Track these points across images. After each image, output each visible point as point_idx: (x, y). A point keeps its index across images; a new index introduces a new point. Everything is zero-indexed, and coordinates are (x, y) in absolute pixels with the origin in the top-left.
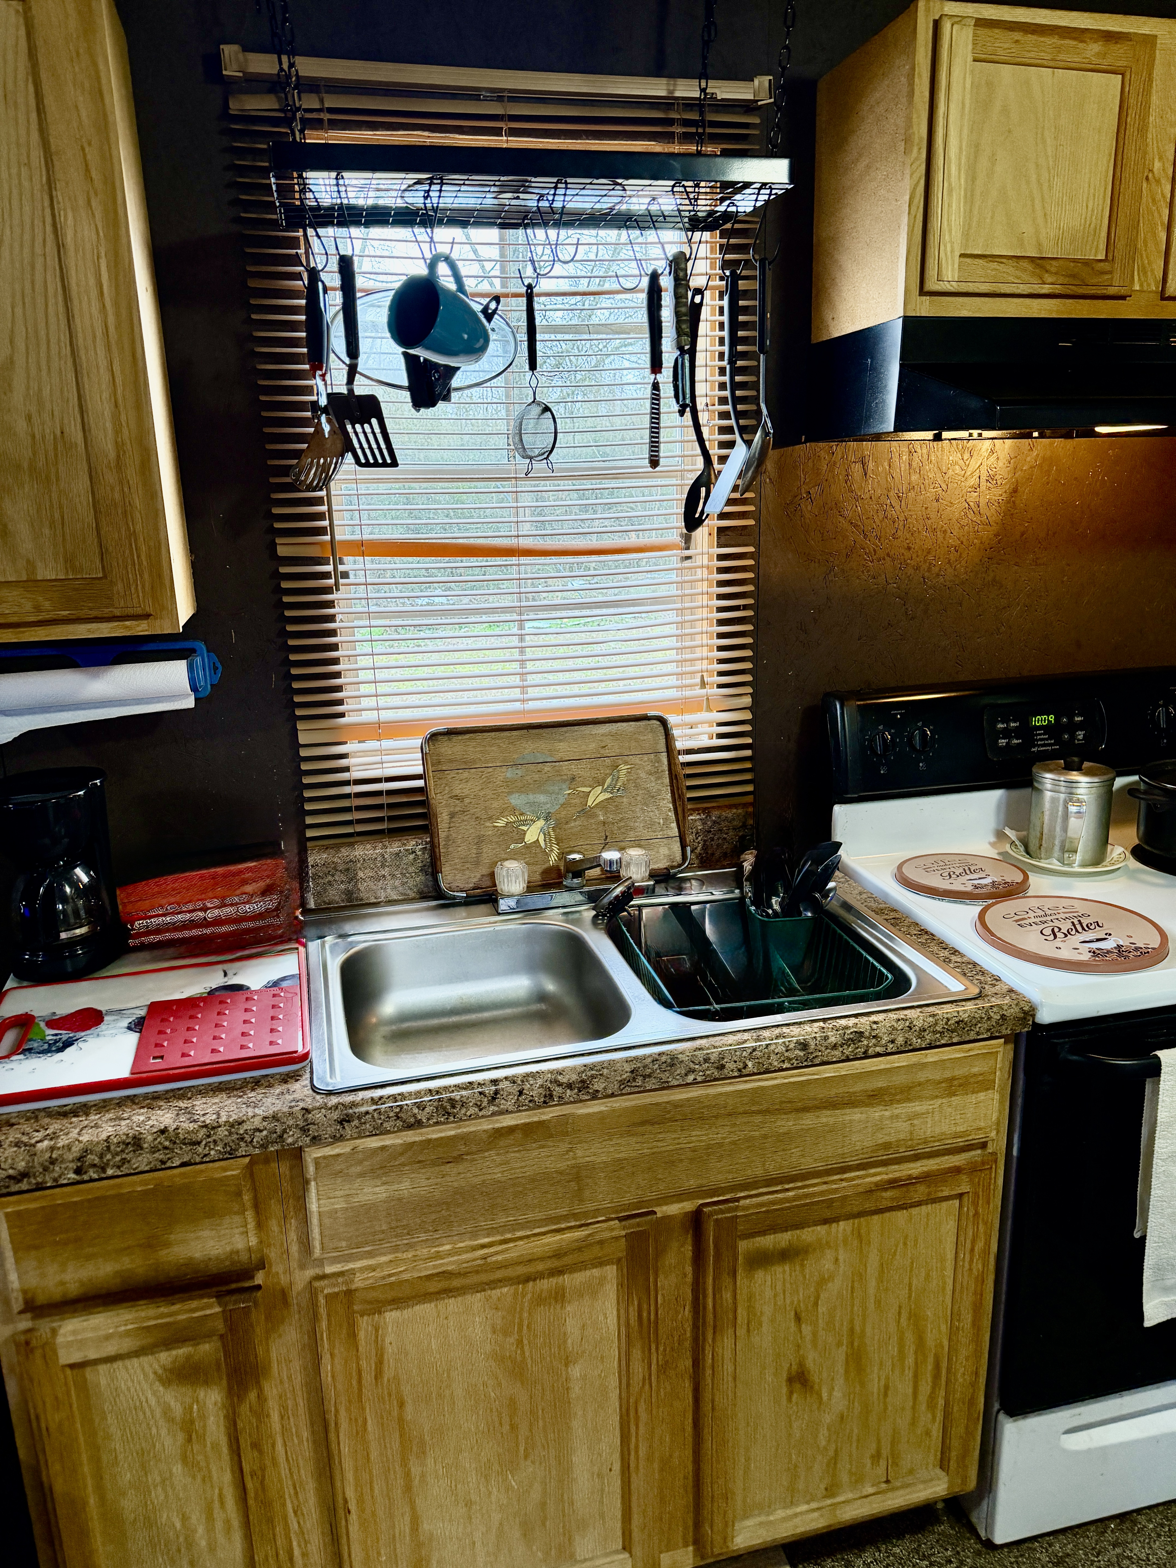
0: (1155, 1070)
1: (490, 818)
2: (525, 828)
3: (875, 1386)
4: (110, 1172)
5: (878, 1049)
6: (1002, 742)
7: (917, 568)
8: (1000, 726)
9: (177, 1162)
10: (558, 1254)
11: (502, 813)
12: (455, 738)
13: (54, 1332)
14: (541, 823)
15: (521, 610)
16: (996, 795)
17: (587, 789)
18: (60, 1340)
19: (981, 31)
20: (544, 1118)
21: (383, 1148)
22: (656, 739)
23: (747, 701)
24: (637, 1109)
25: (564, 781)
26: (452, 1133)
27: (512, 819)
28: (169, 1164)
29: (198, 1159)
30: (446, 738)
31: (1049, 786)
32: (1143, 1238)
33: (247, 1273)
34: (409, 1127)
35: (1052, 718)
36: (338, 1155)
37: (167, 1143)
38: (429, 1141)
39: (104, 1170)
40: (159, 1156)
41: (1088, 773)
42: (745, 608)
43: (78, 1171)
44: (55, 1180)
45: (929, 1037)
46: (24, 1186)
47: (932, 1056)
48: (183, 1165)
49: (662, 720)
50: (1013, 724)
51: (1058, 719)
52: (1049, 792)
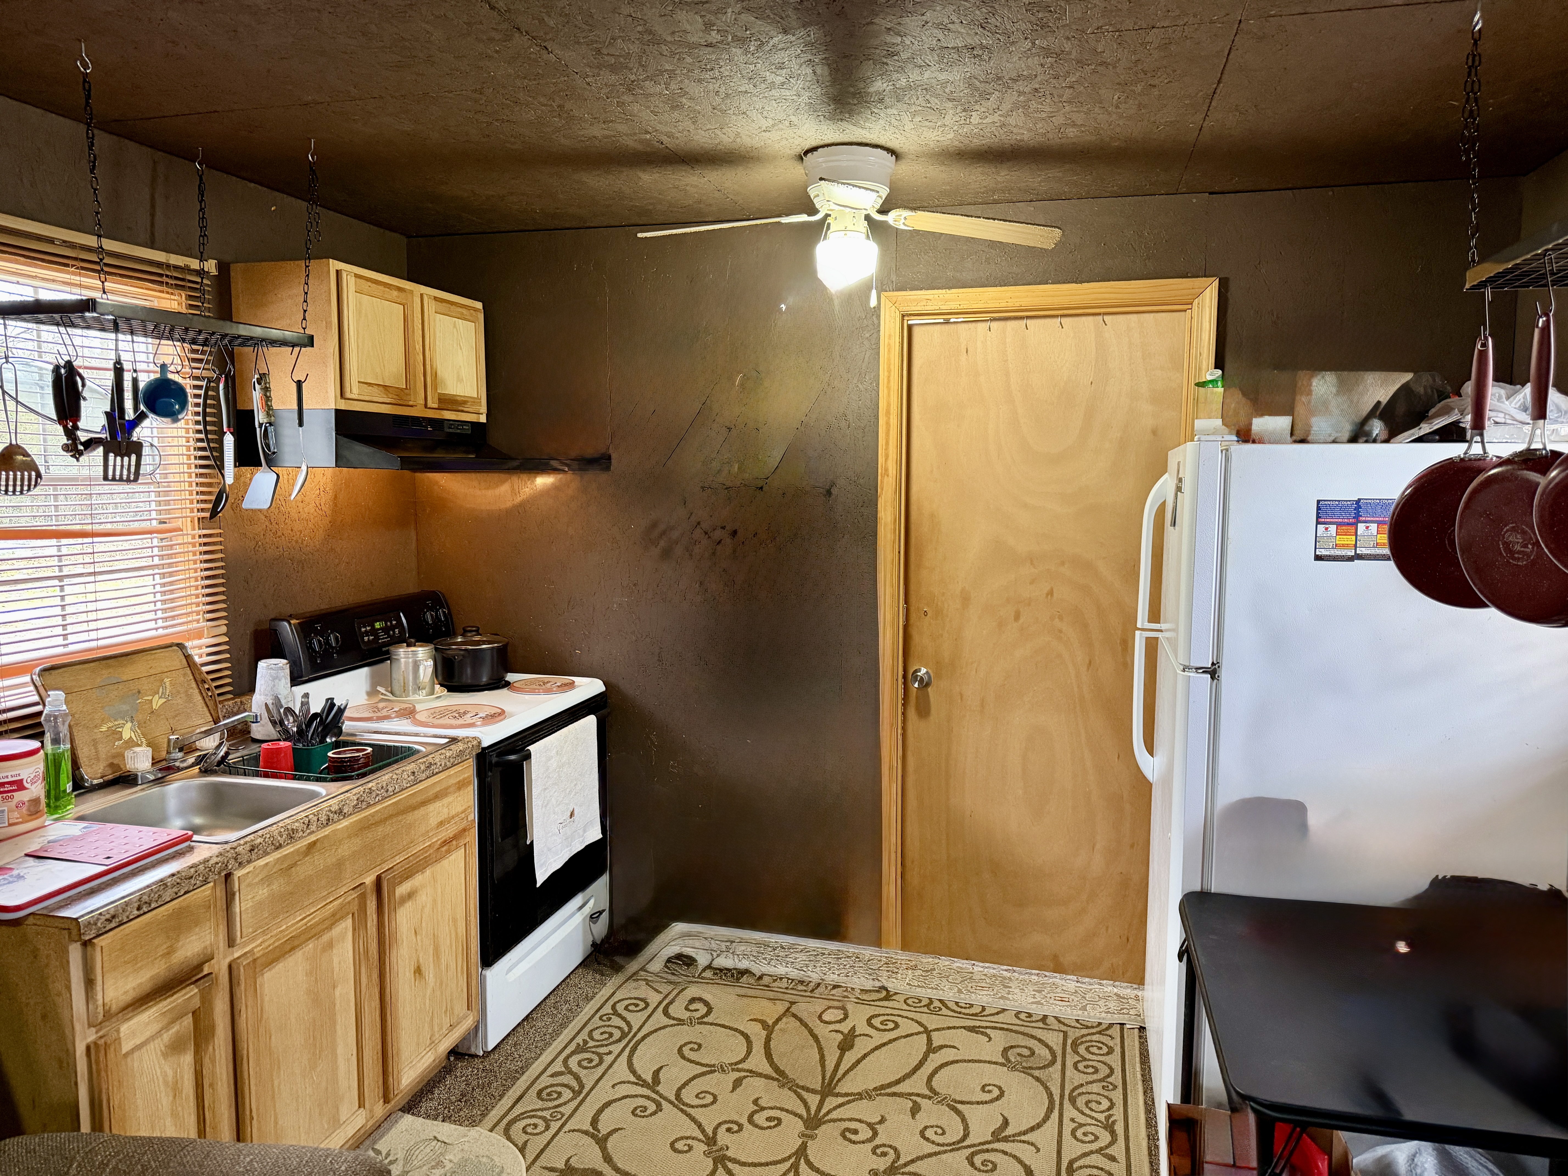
0: (528, 756)
1: (96, 727)
2: (120, 730)
3: (443, 967)
4: (153, 905)
5: (437, 771)
6: (366, 639)
7: (297, 542)
8: (363, 629)
9: (182, 892)
10: (333, 915)
11: (103, 721)
12: (53, 672)
13: (118, 1031)
14: (129, 725)
15: (60, 578)
17: (150, 698)
18: (122, 1035)
19: (358, 280)
20: (326, 833)
21: (267, 864)
22: (178, 660)
23: (224, 629)
24: (360, 821)
25: (133, 695)
26: (292, 850)
27: (110, 724)
28: (179, 894)
29: (191, 888)
30: (47, 673)
31: (402, 656)
32: (532, 842)
33: (200, 967)
34: (277, 848)
35: (383, 623)
36: (248, 873)
37: (178, 881)
38: (285, 855)
39: (150, 904)
40: (175, 890)
41: (421, 646)
42: (216, 568)
43: (139, 909)
44: (128, 917)
45: (452, 760)
46: (113, 925)
47: (452, 771)
48: (186, 893)
49: (181, 646)
50: (368, 628)
51: (386, 624)
52: (403, 660)
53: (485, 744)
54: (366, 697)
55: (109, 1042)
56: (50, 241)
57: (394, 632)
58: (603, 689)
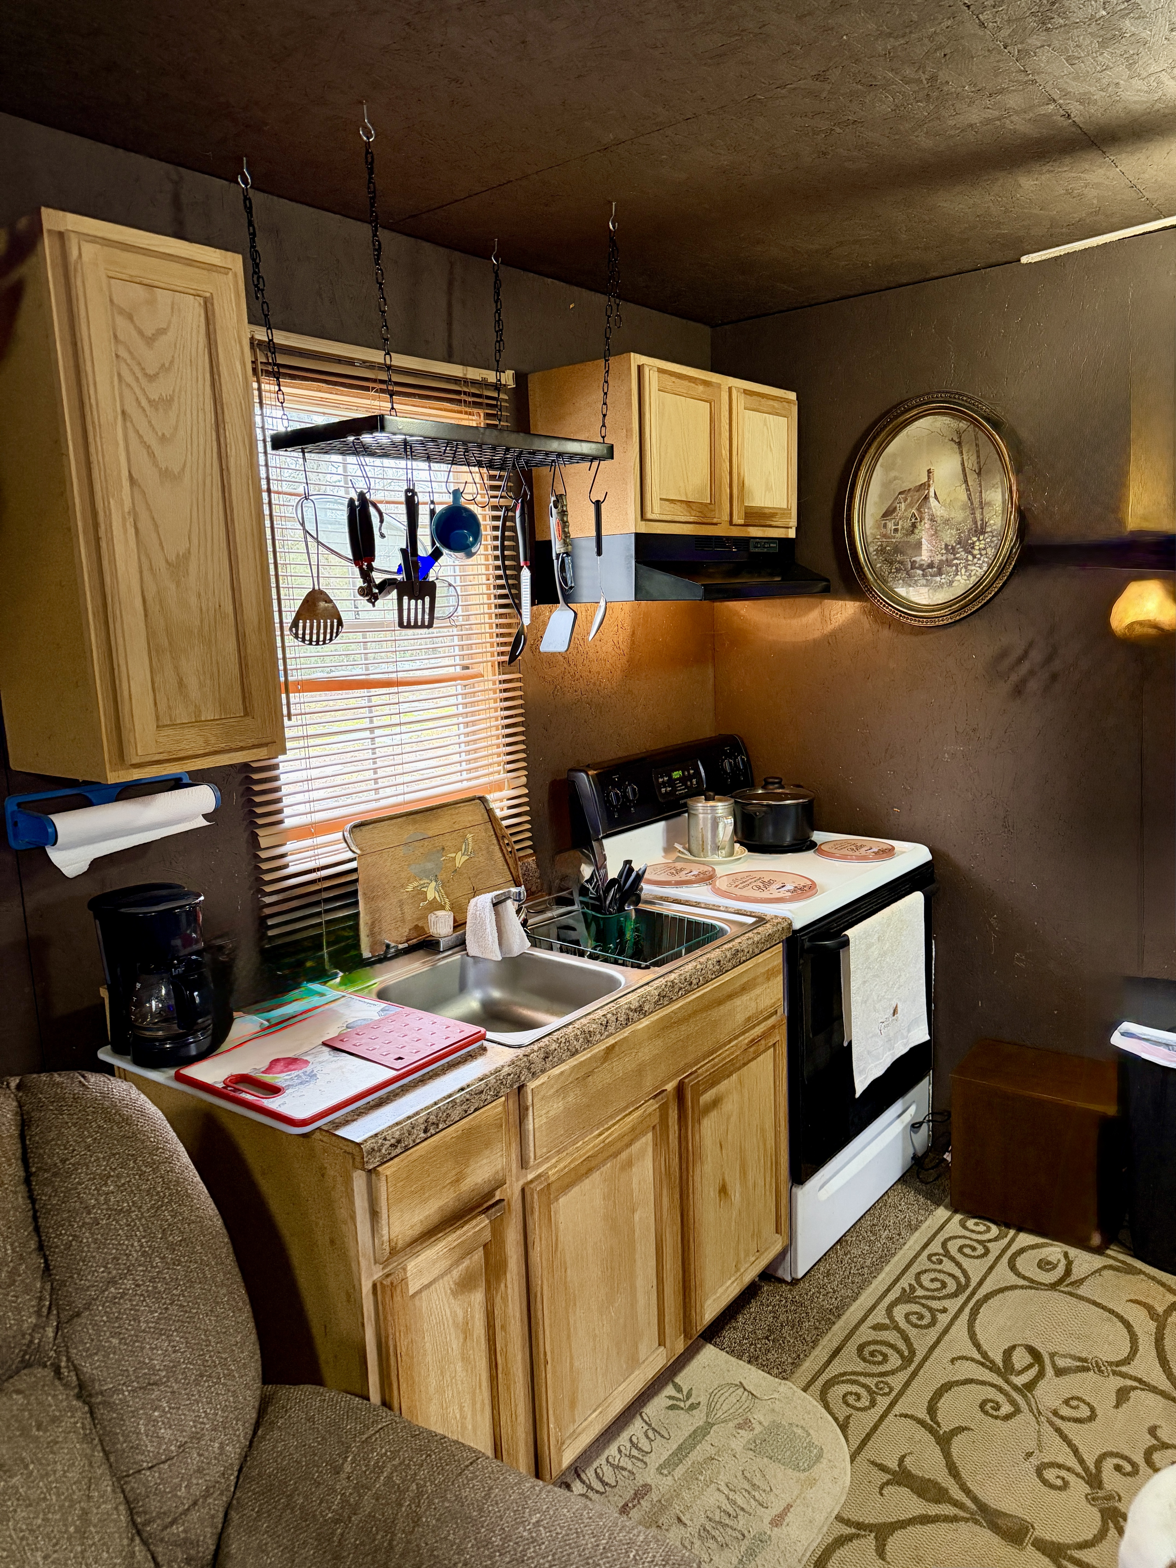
0: (846, 943)
1: (402, 886)
2: (425, 889)
3: (750, 1185)
4: (441, 1126)
5: (744, 958)
6: (663, 790)
7: (595, 684)
8: (661, 780)
9: (472, 1110)
10: (633, 1129)
11: (409, 881)
12: (364, 828)
13: (405, 1269)
14: (433, 884)
15: (371, 730)
16: (661, 825)
17: (453, 855)
18: (409, 1273)
19: (660, 374)
20: (626, 1035)
21: (562, 1073)
22: (479, 815)
23: (524, 780)
24: (662, 1019)
25: (438, 851)
26: (589, 1055)
27: (416, 884)
28: (469, 1112)
29: (482, 1104)
30: (358, 829)
31: (701, 811)
32: (849, 1043)
33: (491, 1194)
34: (573, 1055)
35: (680, 772)
36: (543, 1084)
37: (468, 1096)
38: (581, 1063)
39: (437, 1125)
40: (464, 1107)
42: (516, 716)
43: (425, 1131)
44: (414, 1141)
45: (760, 946)
46: (398, 1151)
47: (760, 958)
48: (476, 1110)
49: (482, 799)
50: (666, 779)
51: (683, 773)
52: (701, 816)
53: (797, 925)
54: (663, 854)
55: (395, 1283)
56: (350, 362)
57: (692, 783)
58: (929, 857)
